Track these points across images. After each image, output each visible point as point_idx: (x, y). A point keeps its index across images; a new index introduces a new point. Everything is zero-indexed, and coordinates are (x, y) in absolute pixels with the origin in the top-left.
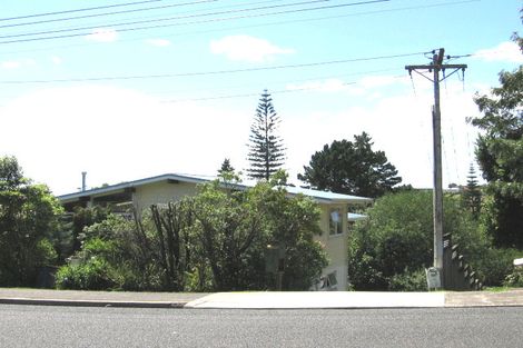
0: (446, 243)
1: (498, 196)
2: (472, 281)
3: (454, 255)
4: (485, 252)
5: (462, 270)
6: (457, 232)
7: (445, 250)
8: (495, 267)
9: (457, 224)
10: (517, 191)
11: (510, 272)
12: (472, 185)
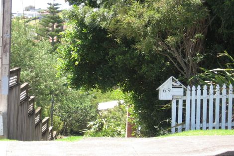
0: (13, 80)
1: (81, 23)
2: (44, 128)
3: (23, 95)
4: (64, 93)
5: (32, 114)
6: (30, 67)
7: (11, 88)
8: (76, 112)
9: (31, 57)
10: (104, 19)
11: (93, 118)
12: (53, 9)
